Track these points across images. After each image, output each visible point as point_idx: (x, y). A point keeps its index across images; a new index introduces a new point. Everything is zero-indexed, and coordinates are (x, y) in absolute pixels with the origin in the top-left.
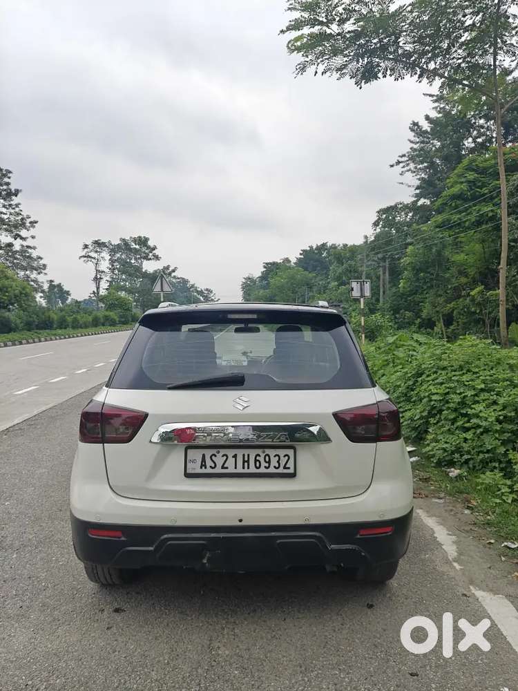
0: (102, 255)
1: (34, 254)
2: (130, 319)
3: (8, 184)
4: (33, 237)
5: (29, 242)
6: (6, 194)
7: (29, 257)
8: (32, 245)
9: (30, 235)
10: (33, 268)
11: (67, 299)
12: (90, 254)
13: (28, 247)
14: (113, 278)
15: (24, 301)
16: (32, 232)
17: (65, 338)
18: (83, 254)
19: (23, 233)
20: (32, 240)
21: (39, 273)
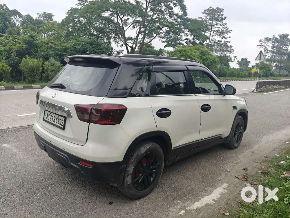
0: (268, 44)
1: (229, 44)
2: (269, 75)
3: (223, 15)
4: (230, 37)
5: (228, 40)
6: (221, 19)
7: (228, 46)
8: (229, 41)
9: (228, 36)
10: (228, 51)
11: (248, 65)
12: (262, 44)
13: (228, 42)
14: (272, 55)
15: (214, 64)
16: (229, 35)
17: (230, 81)
18: (259, 44)
19: (226, 36)
20: (229, 38)
21: (230, 53)
